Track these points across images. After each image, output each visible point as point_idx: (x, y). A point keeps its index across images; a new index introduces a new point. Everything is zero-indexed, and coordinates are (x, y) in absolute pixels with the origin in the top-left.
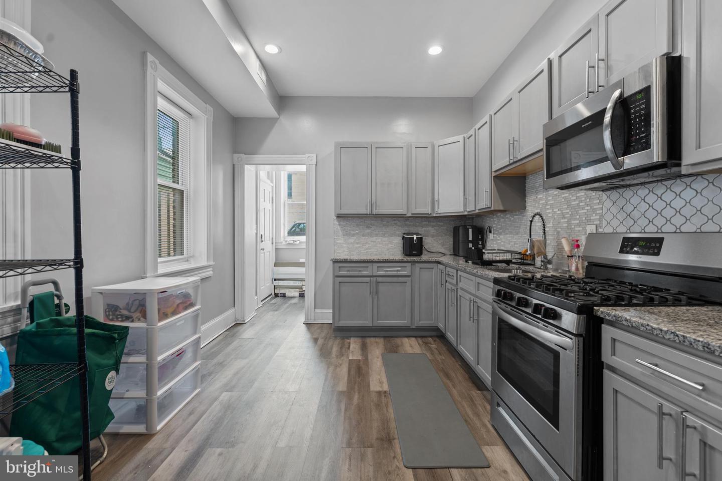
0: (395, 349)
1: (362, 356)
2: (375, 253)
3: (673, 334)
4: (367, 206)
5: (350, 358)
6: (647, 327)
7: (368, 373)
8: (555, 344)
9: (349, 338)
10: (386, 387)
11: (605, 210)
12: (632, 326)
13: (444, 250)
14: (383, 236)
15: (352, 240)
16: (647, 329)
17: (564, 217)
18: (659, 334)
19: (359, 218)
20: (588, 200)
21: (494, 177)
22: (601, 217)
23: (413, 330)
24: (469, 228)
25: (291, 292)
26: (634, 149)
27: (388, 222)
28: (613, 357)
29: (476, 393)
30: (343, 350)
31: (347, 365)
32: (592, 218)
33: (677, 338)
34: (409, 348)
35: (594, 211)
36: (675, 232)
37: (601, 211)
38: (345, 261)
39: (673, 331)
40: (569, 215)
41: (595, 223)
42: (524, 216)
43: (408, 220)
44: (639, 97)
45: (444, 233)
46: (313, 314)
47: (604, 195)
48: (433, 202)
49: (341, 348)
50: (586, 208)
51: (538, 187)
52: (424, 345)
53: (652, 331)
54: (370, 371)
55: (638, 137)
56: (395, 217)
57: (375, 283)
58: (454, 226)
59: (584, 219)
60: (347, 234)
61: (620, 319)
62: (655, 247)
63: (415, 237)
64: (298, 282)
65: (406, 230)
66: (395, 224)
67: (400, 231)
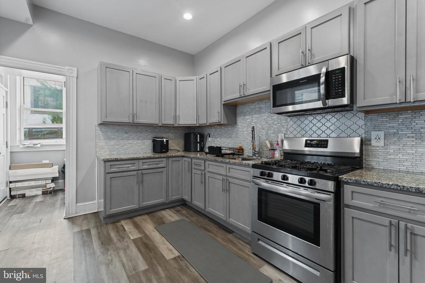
0: (161, 220)
1: (140, 233)
2: (132, 152)
3: (396, 186)
4: (129, 116)
5: (132, 238)
6: (379, 184)
7: (155, 246)
8: (316, 199)
9: (119, 221)
10: (177, 254)
11: (289, 126)
12: (368, 184)
13: (178, 148)
14: (138, 139)
15: (112, 142)
16: (378, 185)
17: (264, 129)
18: (387, 186)
19: (119, 125)
20: (279, 121)
21: (223, 104)
22: (287, 129)
23: (168, 204)
24: (198, 134)
25: (32, 191)
26: (335, 97)
27: (142, 129)
28: (352, 201)
29: (230, 236)
30: (121, 233)
31: (133, 245)
32: (281, 130)
33: (399, 187)
34: (170, 217)
35: (283, 126)
36: (336, 137)
37: (287, 127)
38: (116, 160)
39: (396, 184)
40: (267, 128)
41: (283, 132)
42: (235, 128)
43: (156, 128)
44: (338, 72)
45: (179, 138)
46: (74, 208)
47: (289, 119)
48: (175, 117)
49: (118, 232)
50: (278, 125)
51: (246, 112)
52: (178, 213)
53: (382, 185)
54: (156, 244)
55: (337, 91)
56: (146, 126)
57: (141, 175)
58: (185, 133)
59: (277, 130)
60: (108, 138)
61: (359, 181)
62: (324, 144)
63: (165, 140)
64: (40, 181)
65: (155, 135)
66: (147, 131)
67: (151, 136)
